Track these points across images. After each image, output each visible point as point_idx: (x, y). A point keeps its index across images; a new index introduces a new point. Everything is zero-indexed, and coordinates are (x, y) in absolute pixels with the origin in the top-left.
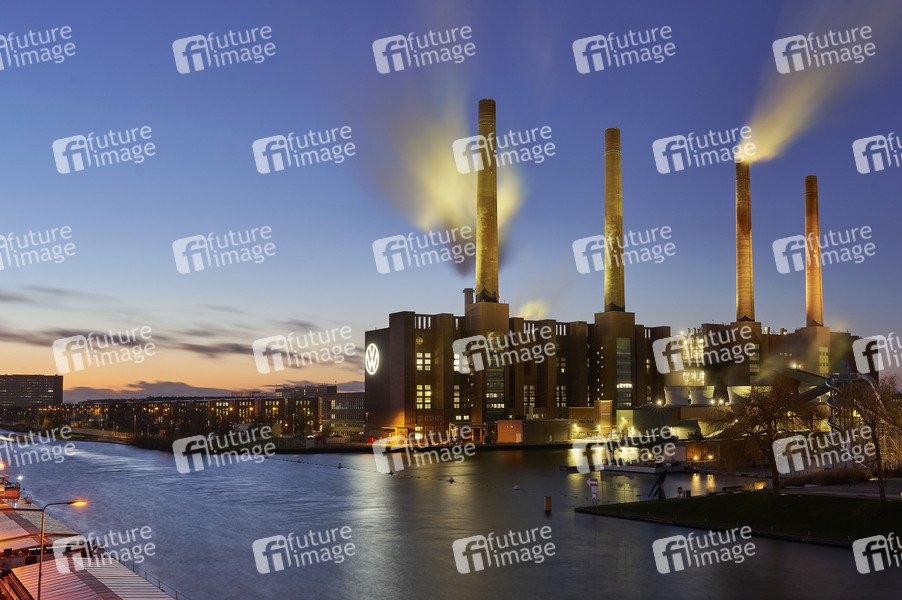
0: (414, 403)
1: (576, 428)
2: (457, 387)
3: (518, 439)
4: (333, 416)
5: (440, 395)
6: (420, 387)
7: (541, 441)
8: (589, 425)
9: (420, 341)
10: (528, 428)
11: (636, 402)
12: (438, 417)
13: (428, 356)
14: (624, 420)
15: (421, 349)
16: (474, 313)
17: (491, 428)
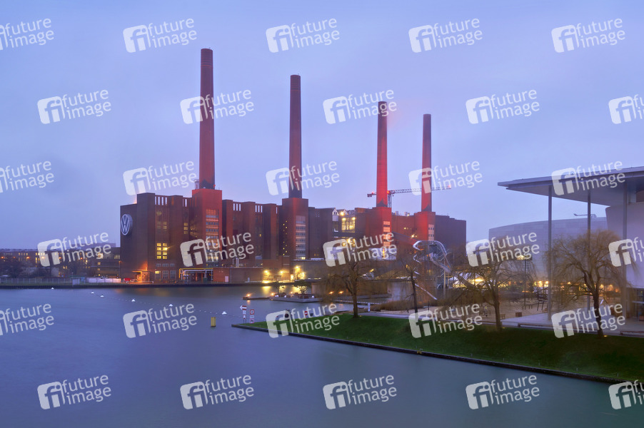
0: (155, 255)
1: (267, 273)
3: (227, 279)
6: (159, 245)
7: (242, 281)
9: (159, 213)
10: (233, 273)
11: (308, 257)
12: (173, 265)
13: (165, 223)
14: (297, 268)
15: (160, 218)
16: (198, 196)
17: (209, 273)
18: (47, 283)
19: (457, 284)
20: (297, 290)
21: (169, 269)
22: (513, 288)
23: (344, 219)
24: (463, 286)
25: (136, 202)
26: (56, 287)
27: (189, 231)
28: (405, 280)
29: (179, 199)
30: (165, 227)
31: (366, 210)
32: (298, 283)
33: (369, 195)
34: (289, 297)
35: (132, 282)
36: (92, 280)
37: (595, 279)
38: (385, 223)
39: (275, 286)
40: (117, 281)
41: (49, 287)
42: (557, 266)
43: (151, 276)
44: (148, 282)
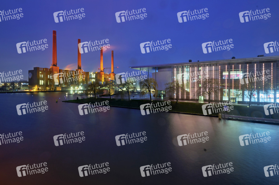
0: (39, 84)
1: (72, 88)
2: (49, 81)
3: (60, 90)
4: (22, 86)
5: (45, 82)
6: (40, 81)
7: (64, 90)
8: (74, 87)
9: (40, 72)
10: (62, 88)
11: (83, 84)
12: (45, 86)
13: (42, 75)
14: (80, 87)
15: (41, 74)
16: (52, 68)
17: (55, 88)
18: (4, 91)
19: (120, 90)
20: (80, 92)
21: (44, 87)
22: (132, 91)
23: (92, 75)
24: (121, 90)
25: (33, 69)
26: (8, 93)
27: (50, 77)
28: (108, 89)
29: (46, 69)
30: (42, 76)
31: (98, 73)
32: (80, 90)
33: (99, 69)
34: (78, 94)
35: (32, 91)
36: (19, 91)
37: (150, 88)
38: (103, 76)
39: (74, 91)
40: (28, 91)
41: (5, 93)
42: (142, 86)
43: (38, 89)
44: (37, 91)
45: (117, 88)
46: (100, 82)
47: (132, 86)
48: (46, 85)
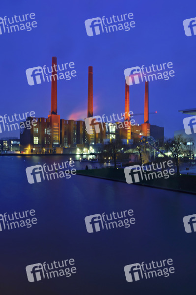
0: (33, 142)
1: (78, 150)
2: (45, 138)
4: (12, 146)
5: (41, 140)
6: (35, 138)
11: (96, 143)
12: (40, 146)
13: (37, 129)
15: (35, 127)
16: (51, 117)
17: (54, 149)
19: (160, 155)
23: (110, 127)
28: (137, 153)
30: (37, 131)
32: (91, 154)
34: (87, 160)
35: (24, 153)
36: (9, 152)
39: (82, 155)
40: (19, 152)
43: (32, 151)
44: (30, 153)
45: (155, 151)
46: (124, 140)
47: (185, 149)
48: (42, 144)
